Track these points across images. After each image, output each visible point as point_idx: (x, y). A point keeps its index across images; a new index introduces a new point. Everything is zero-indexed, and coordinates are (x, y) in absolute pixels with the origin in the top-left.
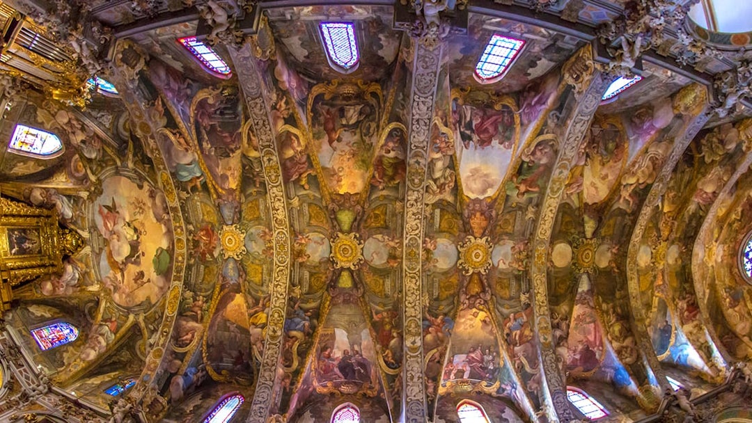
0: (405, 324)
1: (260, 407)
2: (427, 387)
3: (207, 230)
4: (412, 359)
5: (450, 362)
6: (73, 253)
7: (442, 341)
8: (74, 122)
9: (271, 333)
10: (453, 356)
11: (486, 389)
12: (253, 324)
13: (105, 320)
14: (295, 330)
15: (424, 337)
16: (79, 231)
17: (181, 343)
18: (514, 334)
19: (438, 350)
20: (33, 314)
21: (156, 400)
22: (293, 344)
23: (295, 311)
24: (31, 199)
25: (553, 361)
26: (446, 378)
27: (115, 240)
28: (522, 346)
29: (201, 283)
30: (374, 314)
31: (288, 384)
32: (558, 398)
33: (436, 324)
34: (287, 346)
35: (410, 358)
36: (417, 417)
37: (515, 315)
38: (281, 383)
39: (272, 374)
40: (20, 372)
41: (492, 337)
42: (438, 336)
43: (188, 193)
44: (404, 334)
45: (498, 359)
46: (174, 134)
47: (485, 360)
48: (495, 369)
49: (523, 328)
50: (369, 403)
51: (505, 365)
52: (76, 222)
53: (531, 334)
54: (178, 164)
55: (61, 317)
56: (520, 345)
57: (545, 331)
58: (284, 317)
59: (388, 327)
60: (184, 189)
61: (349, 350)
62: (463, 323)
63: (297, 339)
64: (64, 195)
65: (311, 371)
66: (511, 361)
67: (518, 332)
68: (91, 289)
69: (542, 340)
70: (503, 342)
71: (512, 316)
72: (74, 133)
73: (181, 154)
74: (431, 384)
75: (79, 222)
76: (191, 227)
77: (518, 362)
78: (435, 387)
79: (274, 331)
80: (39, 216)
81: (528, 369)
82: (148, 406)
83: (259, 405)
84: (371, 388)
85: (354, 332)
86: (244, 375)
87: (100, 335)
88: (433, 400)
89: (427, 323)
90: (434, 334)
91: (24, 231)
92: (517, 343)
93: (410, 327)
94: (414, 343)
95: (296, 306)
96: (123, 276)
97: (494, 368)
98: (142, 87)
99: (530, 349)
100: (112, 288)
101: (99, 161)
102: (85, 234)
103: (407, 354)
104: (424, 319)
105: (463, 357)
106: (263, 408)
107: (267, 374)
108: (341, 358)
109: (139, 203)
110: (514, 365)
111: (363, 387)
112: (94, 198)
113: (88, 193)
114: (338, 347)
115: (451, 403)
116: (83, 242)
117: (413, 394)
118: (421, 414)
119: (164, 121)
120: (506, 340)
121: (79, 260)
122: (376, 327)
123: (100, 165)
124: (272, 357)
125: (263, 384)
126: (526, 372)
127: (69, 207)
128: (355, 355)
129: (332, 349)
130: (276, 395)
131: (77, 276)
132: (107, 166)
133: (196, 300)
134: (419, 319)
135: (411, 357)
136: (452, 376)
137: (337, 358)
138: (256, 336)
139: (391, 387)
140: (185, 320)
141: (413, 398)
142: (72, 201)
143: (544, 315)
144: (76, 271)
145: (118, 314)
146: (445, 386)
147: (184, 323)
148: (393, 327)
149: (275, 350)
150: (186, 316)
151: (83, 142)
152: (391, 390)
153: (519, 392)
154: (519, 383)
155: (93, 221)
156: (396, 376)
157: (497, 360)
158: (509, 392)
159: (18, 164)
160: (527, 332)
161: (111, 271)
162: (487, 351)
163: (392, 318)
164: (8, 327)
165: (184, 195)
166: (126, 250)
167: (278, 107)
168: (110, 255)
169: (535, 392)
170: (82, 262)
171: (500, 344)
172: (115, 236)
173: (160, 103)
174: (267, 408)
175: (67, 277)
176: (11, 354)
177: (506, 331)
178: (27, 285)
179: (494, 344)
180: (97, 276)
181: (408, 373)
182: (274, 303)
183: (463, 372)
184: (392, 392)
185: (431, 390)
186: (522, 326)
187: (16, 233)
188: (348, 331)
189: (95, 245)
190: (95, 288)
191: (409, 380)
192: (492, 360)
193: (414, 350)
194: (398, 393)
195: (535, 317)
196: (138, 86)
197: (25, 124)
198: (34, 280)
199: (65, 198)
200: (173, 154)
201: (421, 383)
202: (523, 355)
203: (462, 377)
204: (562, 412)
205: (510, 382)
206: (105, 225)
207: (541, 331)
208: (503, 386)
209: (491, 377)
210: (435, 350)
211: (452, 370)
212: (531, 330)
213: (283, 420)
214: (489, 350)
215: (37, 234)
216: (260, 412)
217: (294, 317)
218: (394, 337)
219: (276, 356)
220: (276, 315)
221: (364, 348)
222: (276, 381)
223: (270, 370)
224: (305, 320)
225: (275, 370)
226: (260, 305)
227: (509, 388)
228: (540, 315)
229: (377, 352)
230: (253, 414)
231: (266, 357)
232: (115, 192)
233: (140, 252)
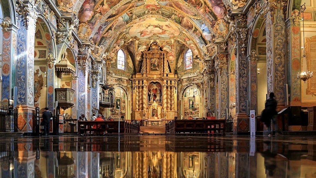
3: (147, 7)
6: (159, 46)
8: (113, 51)
13: (185, 41)
16: (151, 43)
17: (191, 27)
20: (180, 66)
21: (207, 48)
24: (141, 61)
27: (154, 32)
29: (169, 11)
40: (196, 81)
43: (133, 15)
46: (113, 26)
52: (147, 44)
54: (123, 21)
55: (183, 55)
60: (132, 17)
64: (138, 48)
68: (173, 42)
72: (116, 50)
73: (119, 21)
75: (147, 43)
76: (146, 12)
80: (146, 59)
82: (208, 52)
87: (190, 45)
91: (151, 64)
96: (168, 31)
98: (102, 43)
100: (172, 35)
101: (124, 39)
102: (152, 41)
109: (138, 26)
112: (138, 39)
113: (136, 41)
116: (155, 42)
119: (110, 31)
121: (162, 45)
123: (126, 39)
127: (142, 46)
131: (168, 46)
132: (126, 37)
133: (176, 14)
140: (183, 21)
142: (140, 46)
144: (166, 46)
145: (183, 36)
147: (184, 22)
150: (182, 20)
151: (119, 46)
155: (146, 38)
159: (129, 66)
161: (166, 34)
164: (182, 78)
165: (134, 16)
166: (158, 29)
167: (100, 11)
168: (160, 34)
170: (162, 43)
172: (152, 32)
173: (105, 35)
175: (168, 50)
176: (190, 81)
178: (170, 66)
180: (168, 39)
187: (152, 68)
189: (156, 38)
190: (173, 41)
196: (102, 45)
197: (117, 67)
198: (168, 63)
199: (139, 48)
200: (120, 24)
206: (148, 35)
215: (152, 59)
232: (135, 33)
233: (158, 25)
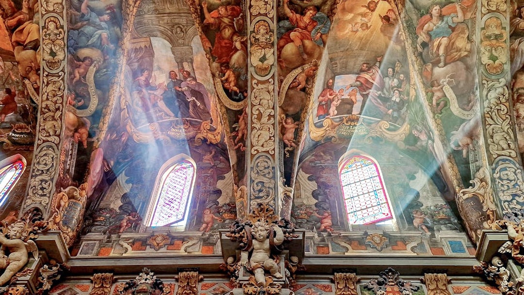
0: (250, 28)
1: (42, 181)
2: (283, 131)
4: (260, 86)
5: (328, 87)
7: (310, 55)
9: (48, 57)
10: (333, 78)
11: (388, 135)
12: (18, 43)
14: (87, 47)
15: (280, 49)
18: (436, 43)
19: (303, 70)
22: (86, 71)
23: (83, 15)
25: (503, 101)
26: (321, 113)
28: (449, 67)
30: (205, 10)
31: (85, 136)
32: (501, 170)
33: (302, 25)
34: (77, 75)
35: (257, 84)
36: (265, 180)
37: (441, 8)
38: (73, 136)
39: (57, 124)
41: (399, 48)
42: (303, 45)
44: (249, 45)
45: (407, 85)
47: (387, 86)
48: (402, 103)
49: (454, 34)
50: (211, 153)
51: (417, 97)
53: (468, 47)
56: (445, 65)
57: (494, 42)
58: (65, 28)
59: (227, 33)
61: (176, 70)
62: (350, 21)
63: (92, 62)
65: (121, 110)
66: (427, 93)
67: (445, 41)
69: (485, 60)
70: (414, 58)
71: (435, 10)
74: (291, 126)
77: (438, 94)
78: (297, 130)
79: (53, 54)
81: (455, 108)
83: (40, 178)
84: (212, 130)
85: (180, 41)
86: (21, 128)
88: (294, 150)
89: (287, 23)
90: (298, 42)
92: (439, 62)
93: (258, 33)
94: (263, 59)
95: (83, 6)
97: (401, 100)
99: (463, 73)
103: (253, 78)
104: (281, 18)
105: (351, 79)
106: (46, 182)
107: (49, 125)
108: (166, 84)
110: (430, 100)
111: (202, 128)
114: (159, 68)
115: (330, 154)
117: (261, 143)
118: (271, 175)
120: (421, 54)
122: (209, 32)
124: (54, 96)
125: (44, 141)
126: (452, 114)
128: (185, 78)
129: (151, 71)
130: (67, 156)
134: (272, 19)
135: (259, 82)
136: (333, 110)
137: (160, 85)
138: (27, 63)
139: (233, 130)
141: (261, 149)
143: (497, 11)
146: (322, 126)
148: (234, 33)
149: (58, 85)
152: (233, 134)
153: (438, 148)
154: (436, 133)
156: (240, 112)
157: (405, 87)
158: (424, 143)
160: (461, 43)
162: (390, 70)
163: (233, 16)
169: (464, 152)
171: (410, 60)
174: (52, 180)
177: (422, 37)
179: (401, 58)
181: (254, 109)
182: (45, 5)
183: (352, 103)
184: (234, 137)
185: (290, 135)
186: (453, 29)
188: (171, 41)
191: (255, 121)
192: (399, 87)
193: (264, 71)
194: (243, 140)
195: (479, 15)
201: (273, 124)
202: (449, 83)
203: (350, 112)
204: (509, 199)
205: (426, 128)
207: (485, 43)
208: (415, 132)
209: (395, 114)
210: (299, 70)
211: (332, 101)
212: (469, 39)
213: (80, 194)
214: (394, 70)
216: (42, 189)
217: (82, 26)
218: (236, 50)
219: (60, 93)
220: (52, 26)
221: (198, 68)
222: (63, 134)
223: (54, 119)
224: (100, 28)
225: (61, 117)
226: (25, 10)
227: (423, 137)
228: (490, 11)
229: (213, 75)
230: (31, 194)
231: (45, 97)
